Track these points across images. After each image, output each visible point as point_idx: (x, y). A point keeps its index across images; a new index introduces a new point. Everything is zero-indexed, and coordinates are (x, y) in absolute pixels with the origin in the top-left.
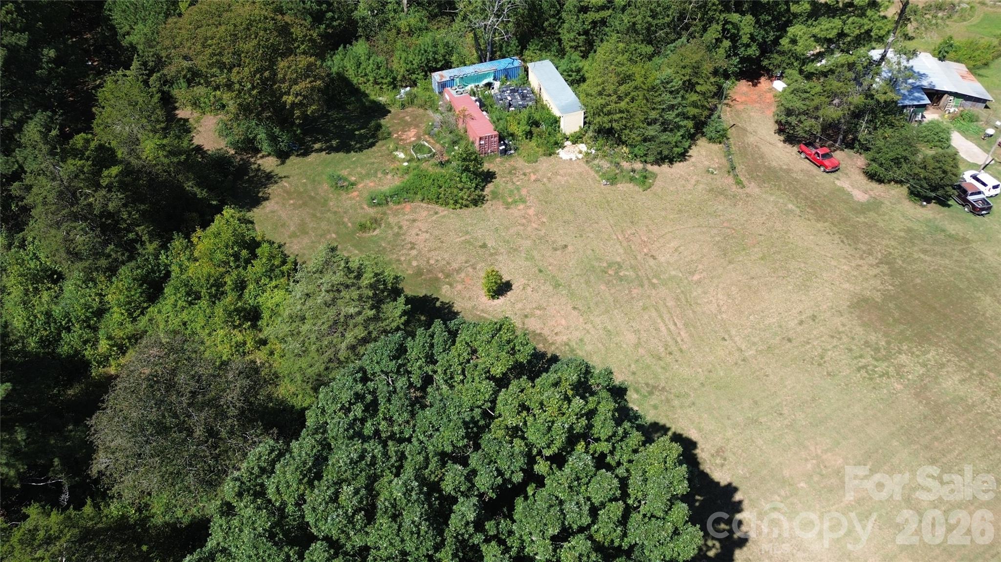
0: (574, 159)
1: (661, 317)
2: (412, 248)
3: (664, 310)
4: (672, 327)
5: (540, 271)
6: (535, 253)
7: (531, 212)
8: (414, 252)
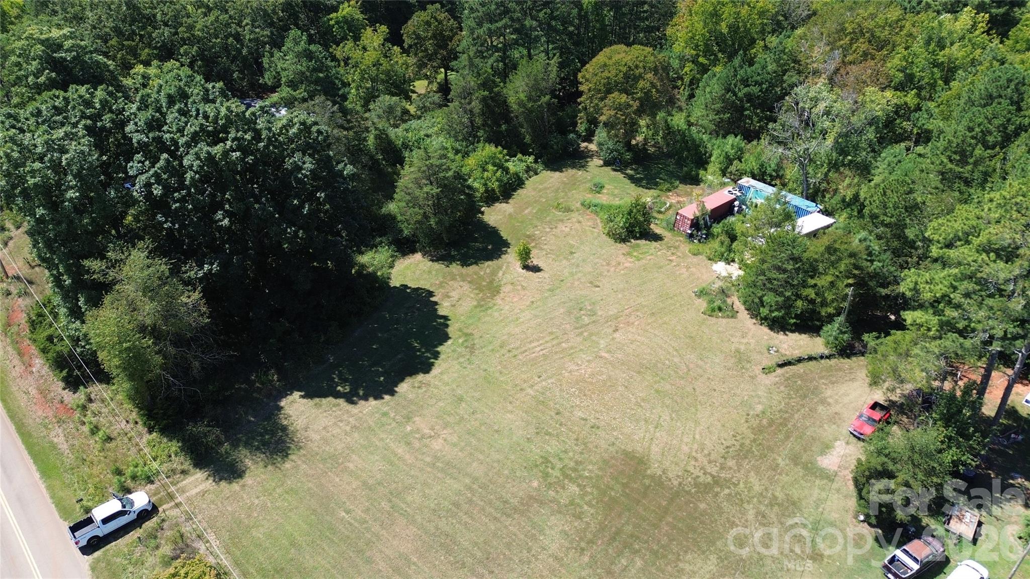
0: (718, 272)
1: (547, 342)
2: (552, 228)
3: (555, 342)
4: (538, 349)
5: (562, 281)
6: (580, 275)
7: (627, 265)
8: (548, 230)
